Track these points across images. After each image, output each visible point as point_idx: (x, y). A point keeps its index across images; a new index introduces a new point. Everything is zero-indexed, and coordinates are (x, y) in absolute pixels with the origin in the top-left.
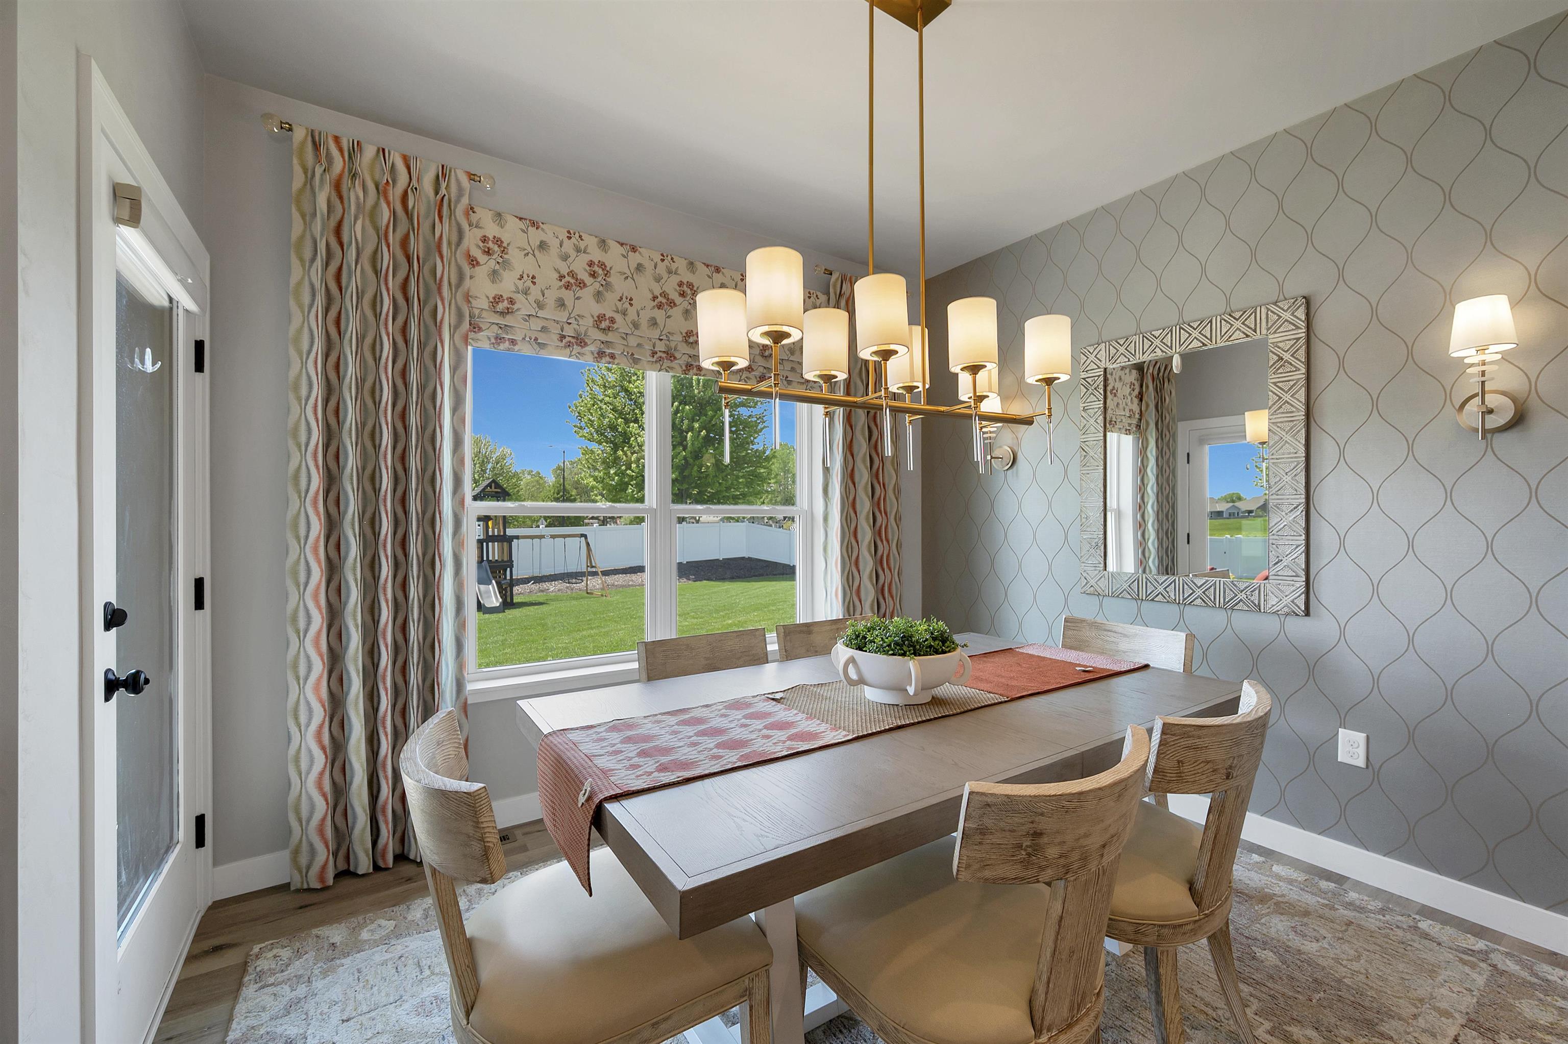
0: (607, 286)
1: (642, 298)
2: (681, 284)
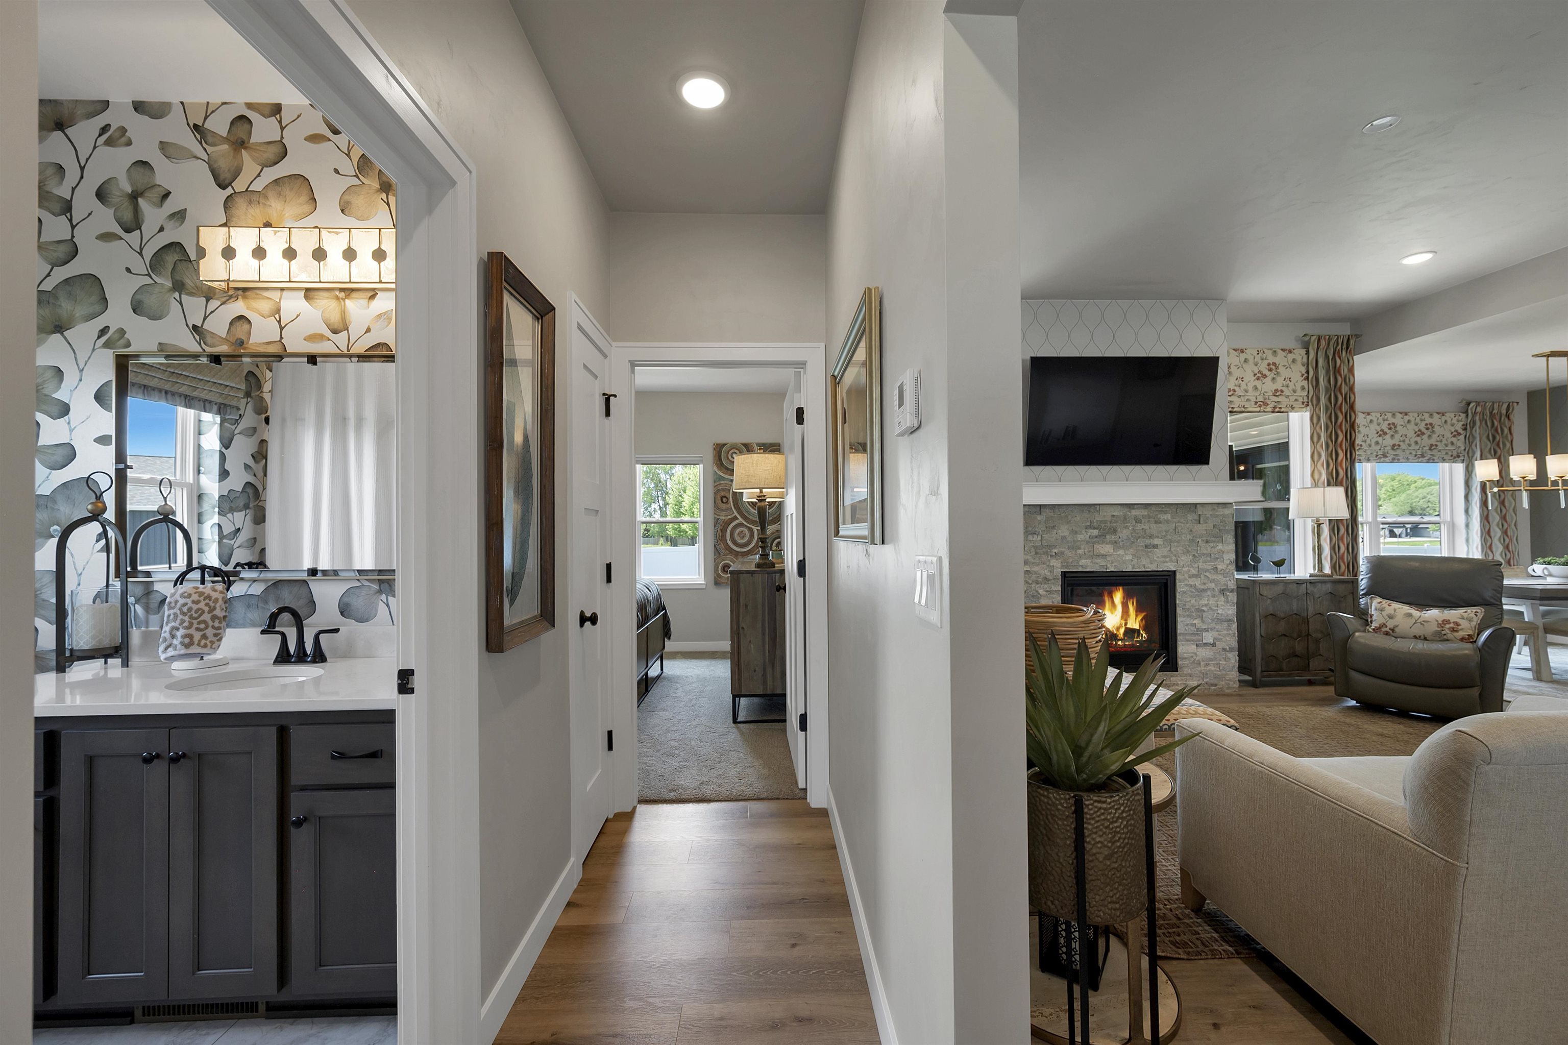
0: (1396, 432)
1: (1411, 434)
2: (1426, 424)
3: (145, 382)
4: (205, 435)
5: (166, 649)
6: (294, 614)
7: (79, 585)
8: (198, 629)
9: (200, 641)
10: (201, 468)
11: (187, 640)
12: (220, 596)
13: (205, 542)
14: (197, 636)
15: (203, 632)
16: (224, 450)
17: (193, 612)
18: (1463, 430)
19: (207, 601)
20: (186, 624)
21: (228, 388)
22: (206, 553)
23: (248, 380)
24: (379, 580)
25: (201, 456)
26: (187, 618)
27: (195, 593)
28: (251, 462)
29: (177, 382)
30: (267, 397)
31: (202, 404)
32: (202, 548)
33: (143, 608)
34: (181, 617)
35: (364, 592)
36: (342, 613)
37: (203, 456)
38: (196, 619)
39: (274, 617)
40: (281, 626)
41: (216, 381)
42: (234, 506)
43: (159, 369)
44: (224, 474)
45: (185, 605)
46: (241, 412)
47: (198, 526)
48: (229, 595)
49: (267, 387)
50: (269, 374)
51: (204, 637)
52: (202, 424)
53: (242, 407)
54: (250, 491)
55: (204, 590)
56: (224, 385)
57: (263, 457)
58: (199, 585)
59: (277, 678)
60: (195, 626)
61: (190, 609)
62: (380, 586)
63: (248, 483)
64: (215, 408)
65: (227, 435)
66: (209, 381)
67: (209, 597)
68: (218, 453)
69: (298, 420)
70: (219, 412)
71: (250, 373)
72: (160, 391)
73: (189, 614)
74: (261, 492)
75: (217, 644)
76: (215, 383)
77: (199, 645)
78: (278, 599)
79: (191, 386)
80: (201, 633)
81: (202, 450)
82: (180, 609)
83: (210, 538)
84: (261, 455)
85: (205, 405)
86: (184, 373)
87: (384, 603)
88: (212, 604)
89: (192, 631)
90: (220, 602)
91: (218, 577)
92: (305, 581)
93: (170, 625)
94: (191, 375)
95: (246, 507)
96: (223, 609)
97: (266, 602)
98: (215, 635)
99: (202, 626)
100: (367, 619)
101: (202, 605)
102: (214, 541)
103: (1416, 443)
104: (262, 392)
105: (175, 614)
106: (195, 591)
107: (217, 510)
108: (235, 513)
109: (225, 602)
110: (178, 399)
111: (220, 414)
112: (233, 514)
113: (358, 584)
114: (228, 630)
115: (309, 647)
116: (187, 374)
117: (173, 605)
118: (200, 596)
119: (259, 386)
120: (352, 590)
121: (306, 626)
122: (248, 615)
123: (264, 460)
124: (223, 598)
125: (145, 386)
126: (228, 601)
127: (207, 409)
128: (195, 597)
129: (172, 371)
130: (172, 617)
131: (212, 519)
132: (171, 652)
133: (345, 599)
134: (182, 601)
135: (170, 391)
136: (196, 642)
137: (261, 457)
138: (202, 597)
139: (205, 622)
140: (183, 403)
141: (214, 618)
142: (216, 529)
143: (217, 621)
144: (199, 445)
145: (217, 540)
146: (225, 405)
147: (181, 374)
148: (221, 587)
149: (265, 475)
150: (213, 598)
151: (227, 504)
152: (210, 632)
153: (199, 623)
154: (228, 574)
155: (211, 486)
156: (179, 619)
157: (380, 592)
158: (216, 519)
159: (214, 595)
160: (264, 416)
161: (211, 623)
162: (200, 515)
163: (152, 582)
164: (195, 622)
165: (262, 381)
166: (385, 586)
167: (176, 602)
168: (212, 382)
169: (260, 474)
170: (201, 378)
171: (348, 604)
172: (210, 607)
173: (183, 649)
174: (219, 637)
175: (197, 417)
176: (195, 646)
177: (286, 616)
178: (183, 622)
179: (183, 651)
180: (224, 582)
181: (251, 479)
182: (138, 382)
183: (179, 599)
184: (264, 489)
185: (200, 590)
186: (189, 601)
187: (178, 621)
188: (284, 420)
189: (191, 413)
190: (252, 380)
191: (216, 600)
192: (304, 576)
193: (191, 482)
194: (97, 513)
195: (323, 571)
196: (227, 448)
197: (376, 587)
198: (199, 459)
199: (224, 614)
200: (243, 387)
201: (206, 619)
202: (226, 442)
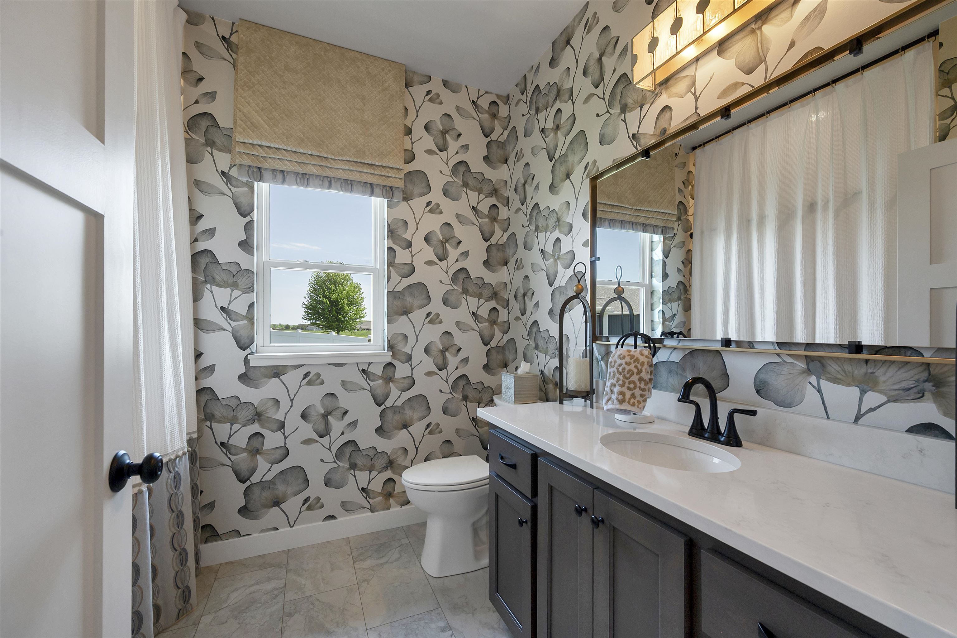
3: (622, 218)
4: (655, 251)
5: (607, 401)
6: (708, 386)
7: (576, 344)
8: (629, 388)
9: (630, 399)
10: (653, 274)
11: (621, 397)
12: (646, 360)
13: (655, 323)
14: (628, 394)
15: (632, 392)
16: (665, 259)
17: (626, 372)
19: (636, 363)
20: (621, 382)
21: (667, 214)
22: (656, 331)
23: (679, 208)
24: (806, 356)
25: (653, 266)
26: (621, 377)
27: (628, 356)
28: (681, 267)
29: (638, 216)
30: (691, 218)
31: (653, 229)
32: (654, 327)
33: (605, 364)
34: (617, 375)
35: (785, 370)
36: (758, 392)
37: (654, 265)
38: (628, 378)
39: (688, 387)
40: (696, 395)
41: (659, 211)
42: (672, 298)
43: (629, 208)
44: (665, 276)
45: (620, 365)
46: (675, 231)
47: (651, 312)
48: (655, 360)
49: (691, 211)
50: (692, 202)
51: (633, 396)
52: (654, 244)
53: (676, 228)
54: (681, 287)
55: (634, 354)
56: (665, 213)
57: (689, 262)
58: (632, 349)
59: (692, 451)
60: (627, 385)
61: (624, 369)
62: (808, 364)
63: (680, 282)
64: (660, 230)
65: (667, 248)
66: (656, 211)
67: (637, 360)
68: (662, 261)
69: (713, 230)
70: (662, 233)
71: (681, 203)
72: (629, 222)
73: (623, 373)
74: (688, 288)
75: (643, 403)
76: (660, 212)
77: (629, 402)
78: (694, 367)
79: (646, 217)
80: (631, 392)
81: (653, 261)
82: (617, 369)
83: (658, 320)
84: (688, 262)
85: (654, 229)
86: (642, 209)
87: (814, 387)
88: (640, 367)
89: (624, 389)
90: (646, 366)
91: (646, 343)
92: (718, 352)
93: (611, 381)
94: (645, 209)
95: (679, 299)
96: (648, 372)
97: (684, 370)
98: (642, 396)
99: (632, 386)
100: (790, 404)
101: (632, 367)
102: (660, 323)
104: (688, 215)
105: (614, 372)
106: (628, 353)
107: (661, 300)
108: (672, 303)
109: (651, 366)
110: (639, 227)
111: (663, 235)
112: (671, 304)
113: (778, 360)
114: (654, 391)
115: (723, 425)
116: (643, 209)
117: (613, 364)
118: (631, 359)
119: (686, 211)
120: (771, 366)
121: (719, 400)
122: (670, 379)
123: (690, 265)
124: (648, 362)
125: (622, 221)
126: (654, 367)
127: (655, 232)
128: (628, 359)
129: (635, 208)
130: (612, 374)
131: (659, 307)
132: (610, 406)
133: (762, 376)
134: (619, 362)
135: (635, 222)
136: (627, 400)
137: (688, 263)
138: (633, 360)
139: (633, 382)
140: (642, 230)
141: (641, 379)
142: (661, 313)
143: (643, 383)
144: (652, 258)
145: (662, 322)
146: (665, 227)
147: (640, 210)
148: (647, 352)
149: (691, 276)
150: (640, 362)
151: (667, 296)
152: (637, 392)
153: (630, 383)
154: (655, 341)
155: (658, 285)
156: (616, 377)
157: (809, 371)
158: (660, 307)
159: (642, 359)
160: (689, 233)
161: (638, 384)
162: (652, 305)
163: (610, 345)
164: (627, 381)
165: (688, 208)
166: (815, 365)
167: (615, 362)
168: (658, 212)
169: (687, 276)
170: (651, 210)
171: (765, 382)
172: (638, 369)
173: (617, 404)
174: (644, 398)
175: (650, 240)
176: (626, 403)
177: (700, 387)
178: (618, 380)
179: (618, 406)
180: (650, 347)
181: (682, 279)
182: (618, 219)
183: (617, 360)
184: (690, 286)
185: (632, 353)
186: (623, 362)
187: (616, 379)
188: (702, 233)
189: (647, 235)
190: (681, 207)
191: (642, 364)
192: (718, 346)
193: (648, 283)
194: (579, 292)
195: (737, 342)
196: (666, 258)
197: (802, 365)
198: (652, 267)
199: (649, 377)
200: (676, 212)
201: (635, 380)
202: (666, 254)
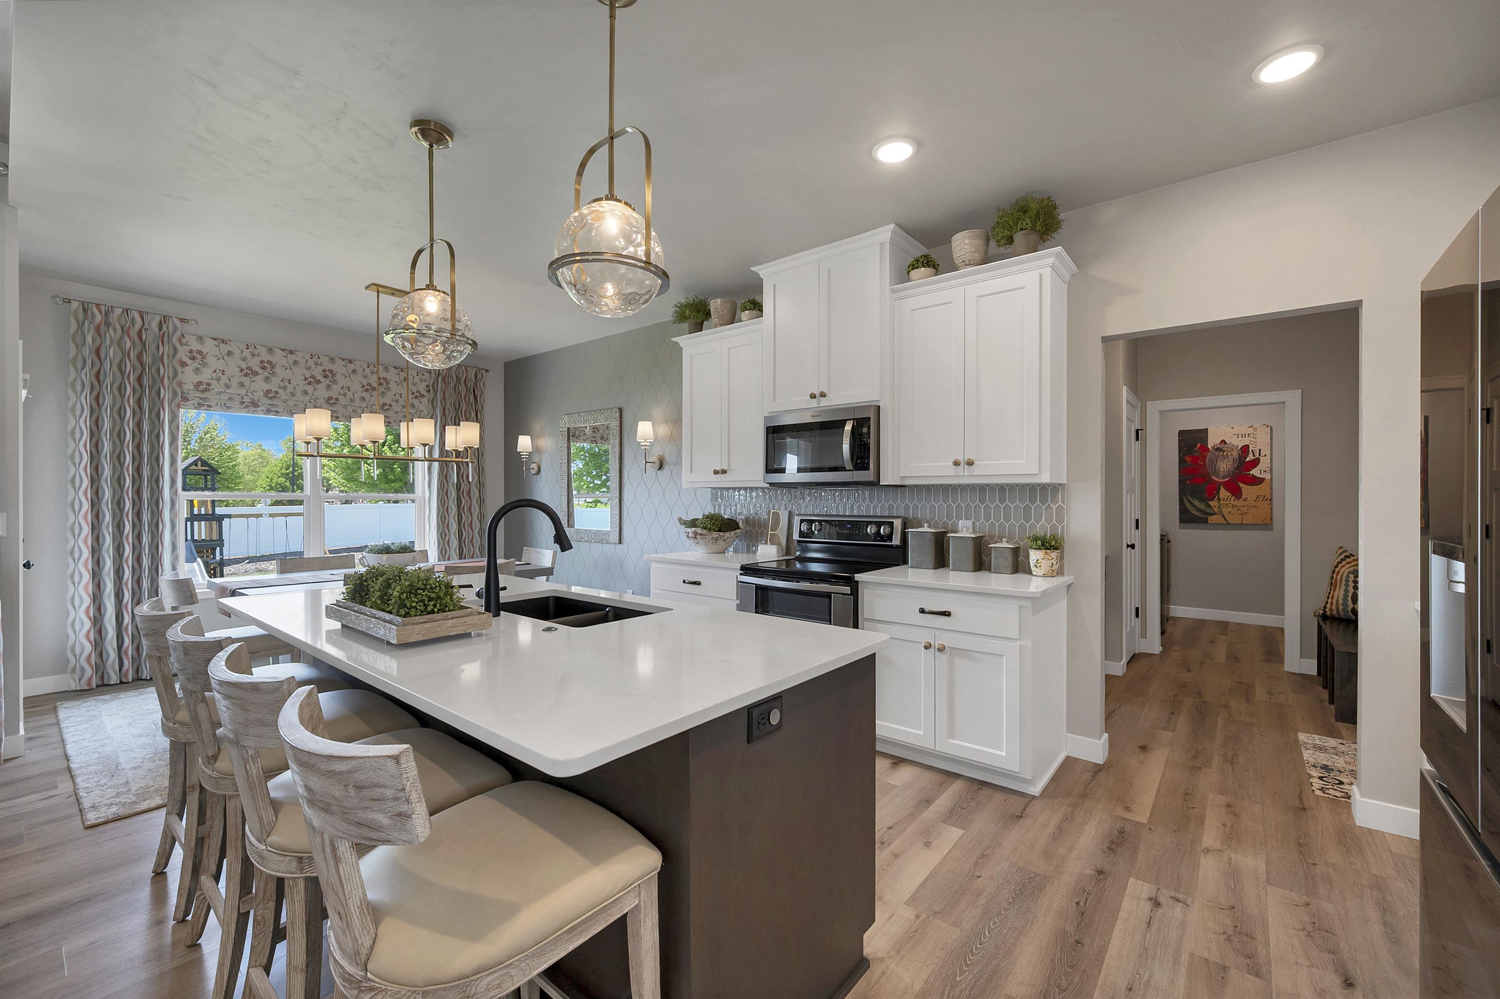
1: (298, 379)
18: (427, 392)
103: (363, 399)
